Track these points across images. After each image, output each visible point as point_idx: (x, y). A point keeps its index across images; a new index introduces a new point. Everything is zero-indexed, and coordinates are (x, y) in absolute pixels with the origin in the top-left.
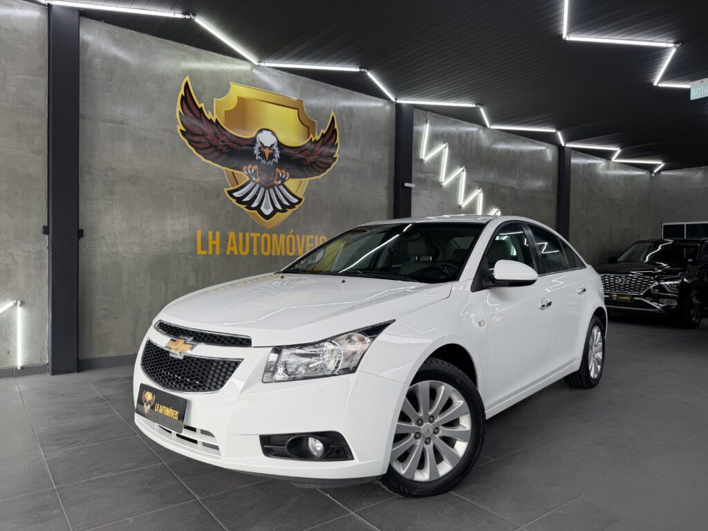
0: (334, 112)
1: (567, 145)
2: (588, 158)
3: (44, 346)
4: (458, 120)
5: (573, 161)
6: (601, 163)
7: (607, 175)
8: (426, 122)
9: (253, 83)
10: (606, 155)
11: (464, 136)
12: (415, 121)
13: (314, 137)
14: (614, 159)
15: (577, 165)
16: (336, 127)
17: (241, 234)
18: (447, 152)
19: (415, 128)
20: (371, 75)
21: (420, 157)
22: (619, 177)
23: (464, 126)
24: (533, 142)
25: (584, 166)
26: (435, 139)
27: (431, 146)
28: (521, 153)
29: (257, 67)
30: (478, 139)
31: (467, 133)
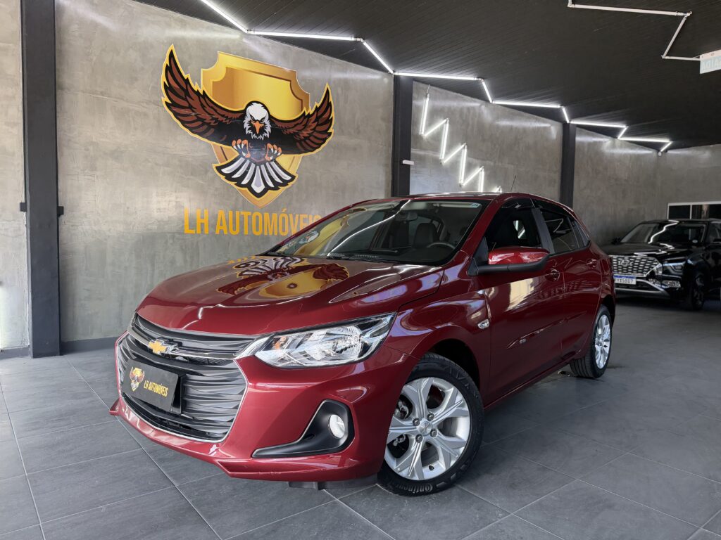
0: (329, 84)
1: (572, 122)
2: (593, 136)
3: (24, 328)
4: (459, 95)
5: (578, 139)
6: (606, 141)
7: (613, 154)
8: (426, 97)
9: (242, 53)
10: (612, 133)
11: (465, 111)
12: (415, 95)
13: (307, 110)
14: (620, 137)
15: (582, 143)
16: (331, 100)
17: (230, 213)
18: (447, 128)
19: (415, 102)
20: (367, 46)
21: (420, 133)
22: (625, 156)
23: (464, 100)
24: (537, 119)
25: (590, 144)
26: (435, 114)
27: (431, 122)
28: (525, 130)
29: (247, 36)
30: (480, 114)
31: (469, 109)
